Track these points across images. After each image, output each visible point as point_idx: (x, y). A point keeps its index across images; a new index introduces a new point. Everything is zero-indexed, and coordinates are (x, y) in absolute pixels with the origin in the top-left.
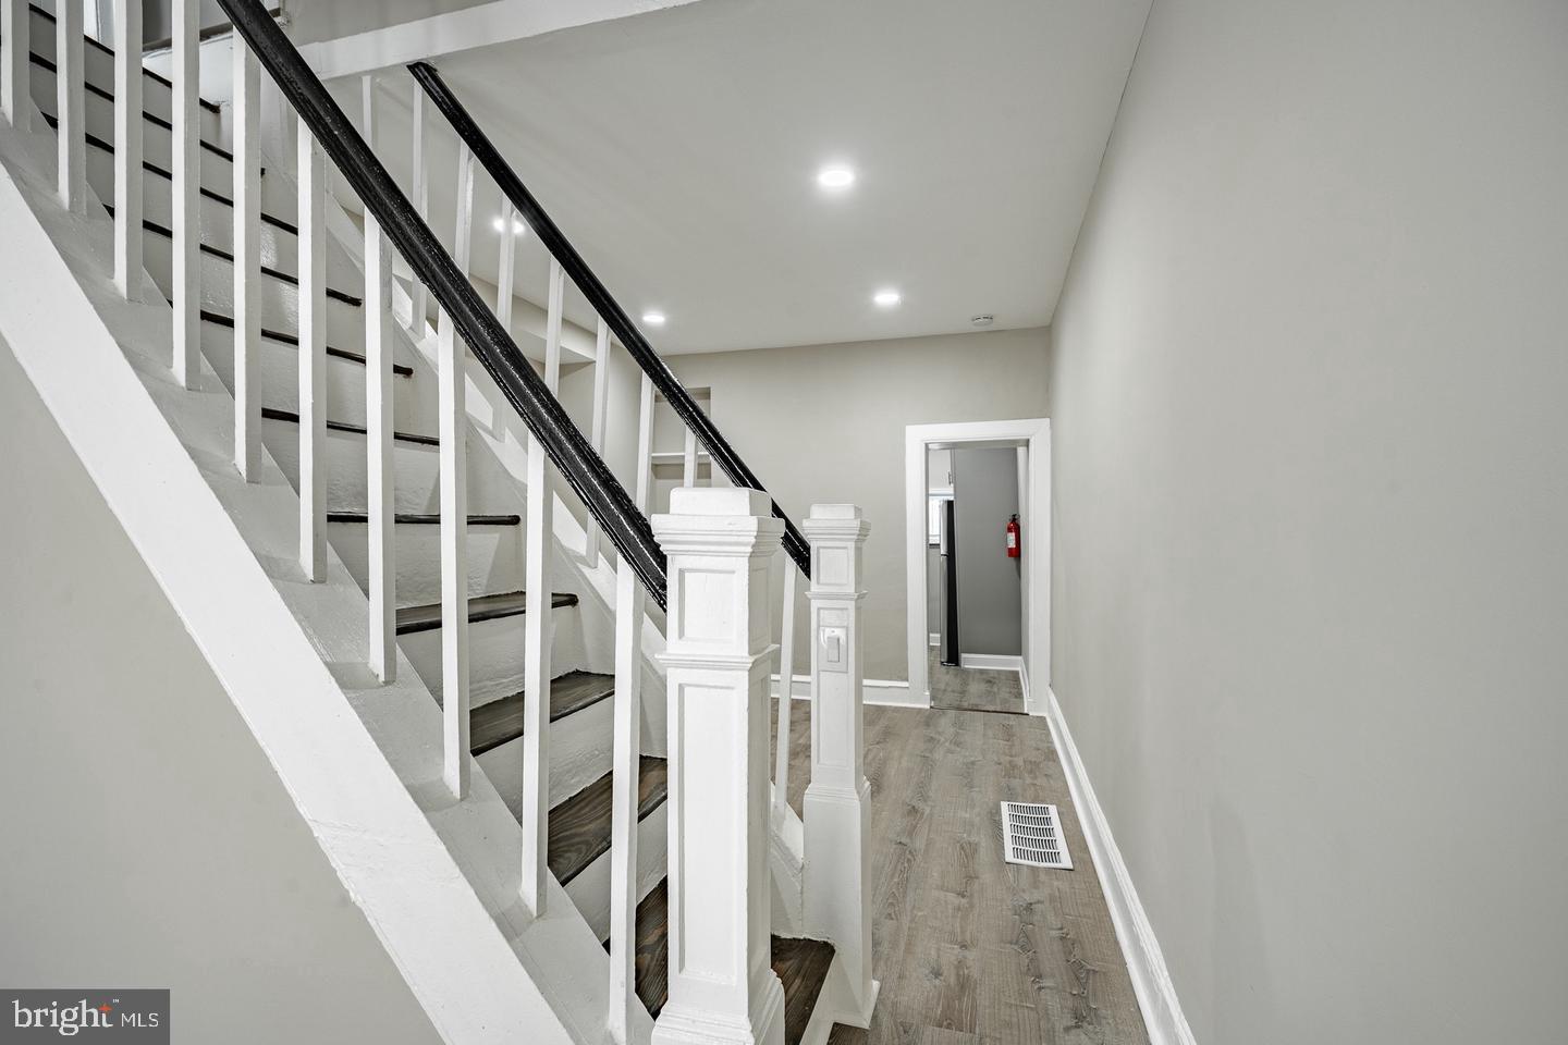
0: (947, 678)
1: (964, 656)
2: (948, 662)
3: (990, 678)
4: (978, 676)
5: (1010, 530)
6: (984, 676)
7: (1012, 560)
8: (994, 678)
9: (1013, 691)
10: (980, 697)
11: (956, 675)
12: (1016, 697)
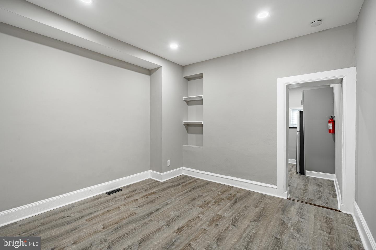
0: (299, 181)
1: (307, 172)
2: (300, 173)
3: (319, 184)
4: (313, 181)
5: (329, 122)
6: (316, 182)
7: (331, 135)
8: (321, 183)
9: (331, 192)
10: (314, 194)
11: (303, 180)
12: (333, 197)
